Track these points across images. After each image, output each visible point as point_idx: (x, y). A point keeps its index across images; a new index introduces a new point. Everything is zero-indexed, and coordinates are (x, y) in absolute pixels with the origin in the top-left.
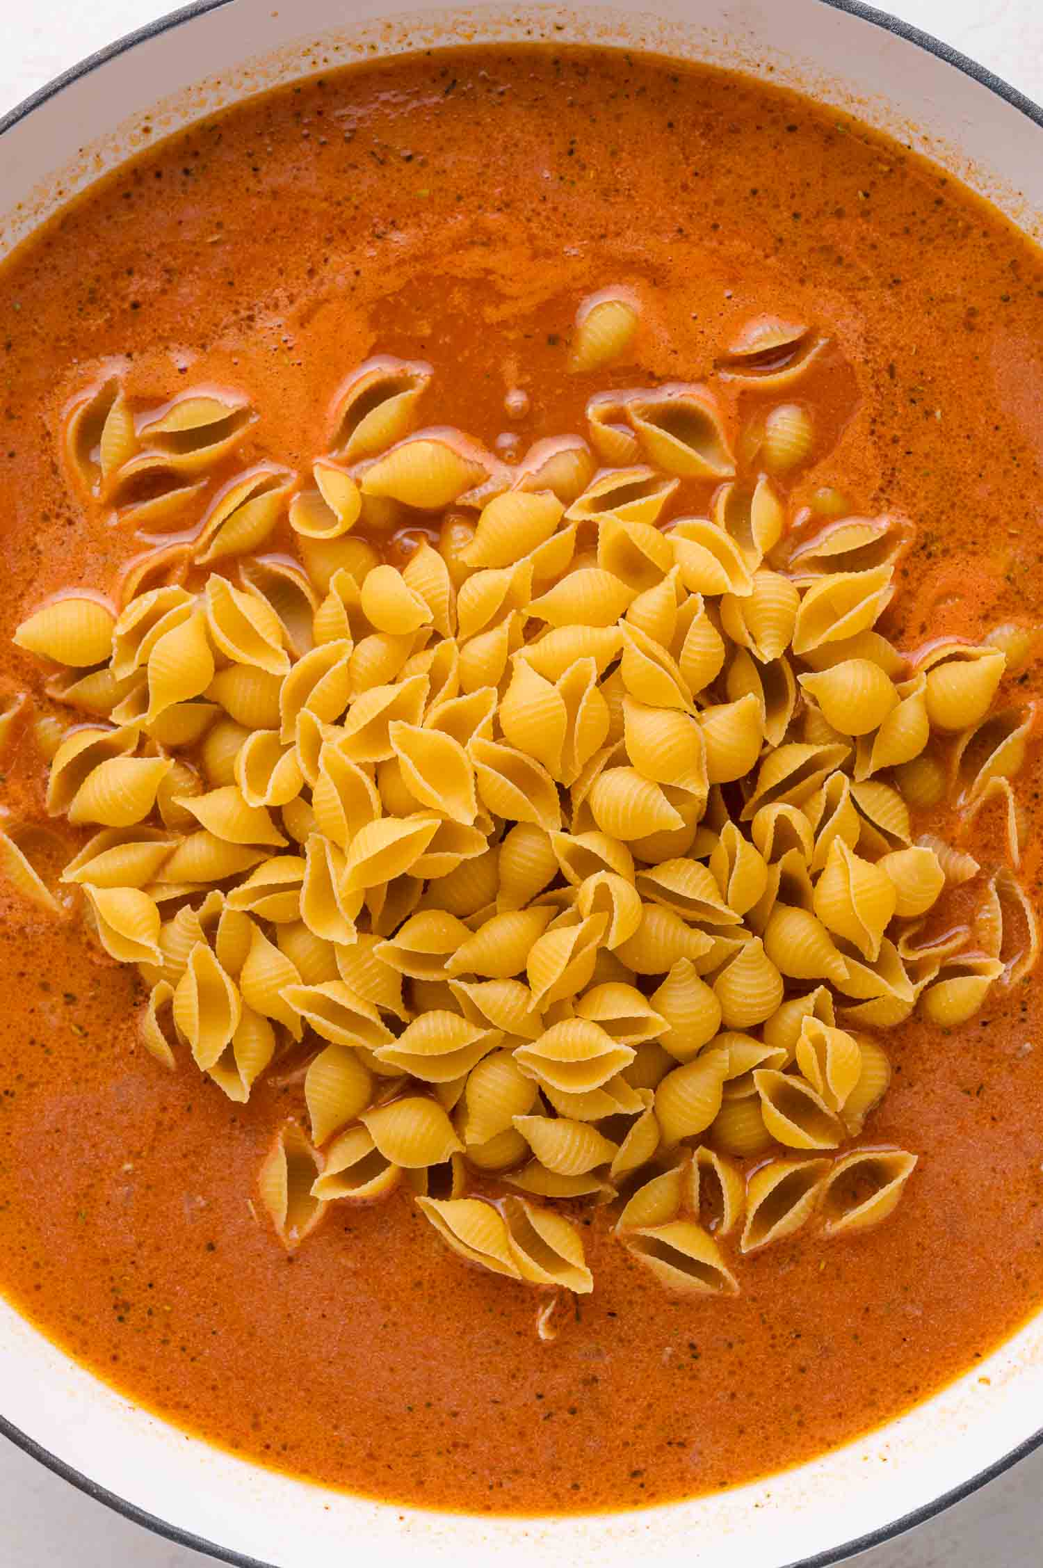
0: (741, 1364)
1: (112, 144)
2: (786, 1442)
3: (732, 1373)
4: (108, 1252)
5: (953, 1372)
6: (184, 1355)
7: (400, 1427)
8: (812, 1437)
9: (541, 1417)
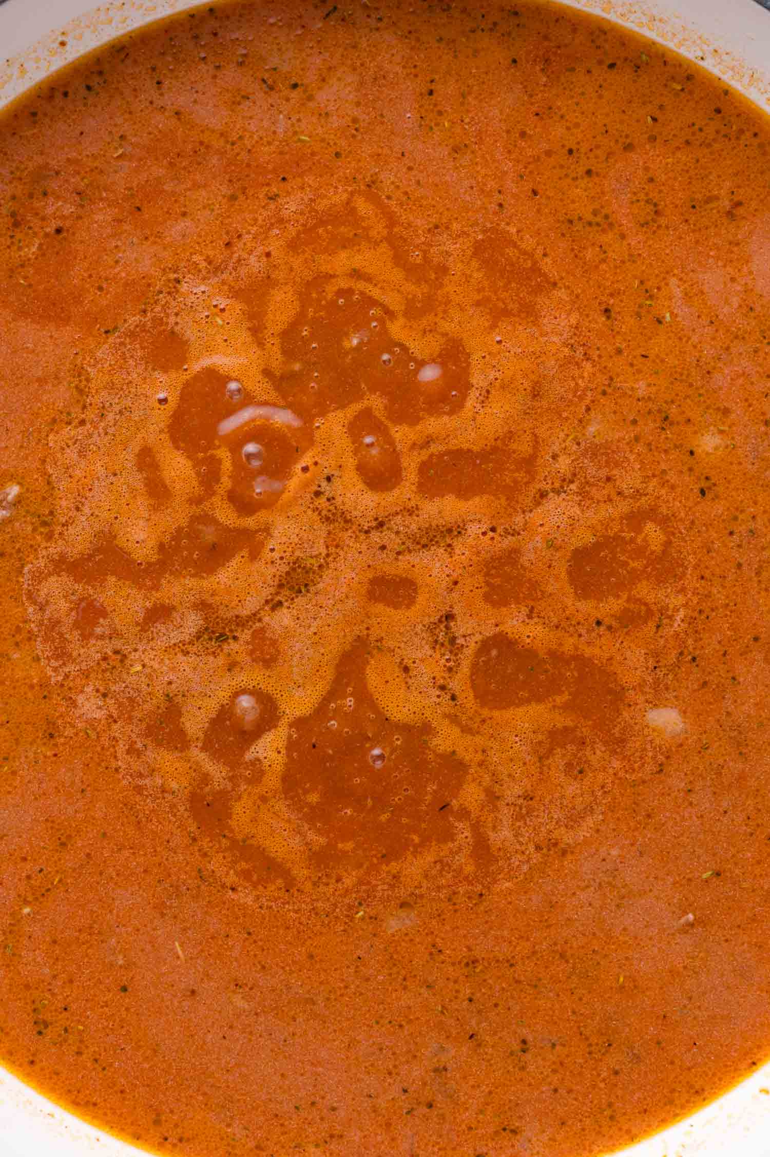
0: (561, 1064)
1: (33, 55)
2: (599, 1133)
3: (554, 1071)
4: (29, 979)
5: (733, 1078)
6: (96, 1066)
7: (286, 1123)
8: (620, 1129)
9: (405, 1111)
